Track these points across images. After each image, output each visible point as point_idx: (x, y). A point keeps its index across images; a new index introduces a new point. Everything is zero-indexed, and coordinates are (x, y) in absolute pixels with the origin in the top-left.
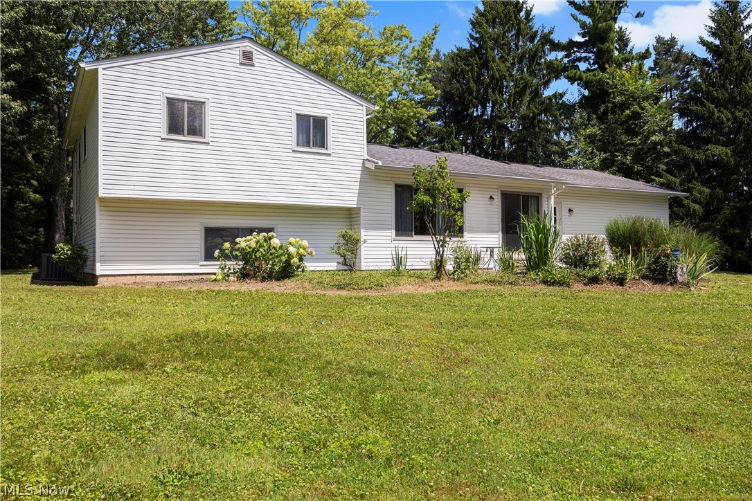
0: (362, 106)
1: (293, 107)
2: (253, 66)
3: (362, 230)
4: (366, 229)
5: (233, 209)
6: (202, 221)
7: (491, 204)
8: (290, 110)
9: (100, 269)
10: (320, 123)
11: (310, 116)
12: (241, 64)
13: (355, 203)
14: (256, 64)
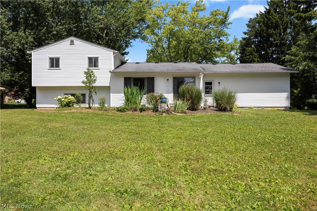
0: (111, 51)
1: (87, 55)
2: (74, 44)
3: (111, 94)
4: (112, 93)
5: (73, 88)
6: (64, 92)
7: (168, 82)
8: (86, 56)
9: (37, 106)
10: (96, 59)
11: (93, 57)
12: (70, 44)
13: (109, 84)
14: (75, 44)
